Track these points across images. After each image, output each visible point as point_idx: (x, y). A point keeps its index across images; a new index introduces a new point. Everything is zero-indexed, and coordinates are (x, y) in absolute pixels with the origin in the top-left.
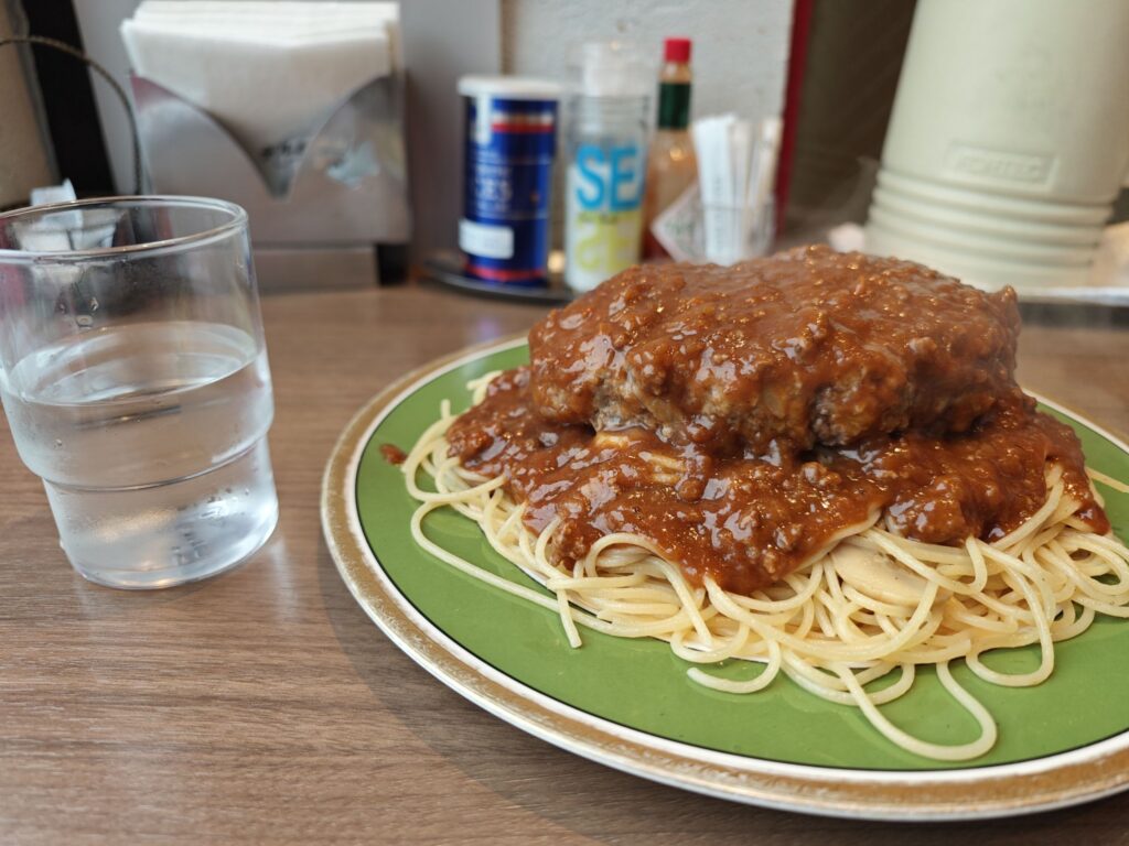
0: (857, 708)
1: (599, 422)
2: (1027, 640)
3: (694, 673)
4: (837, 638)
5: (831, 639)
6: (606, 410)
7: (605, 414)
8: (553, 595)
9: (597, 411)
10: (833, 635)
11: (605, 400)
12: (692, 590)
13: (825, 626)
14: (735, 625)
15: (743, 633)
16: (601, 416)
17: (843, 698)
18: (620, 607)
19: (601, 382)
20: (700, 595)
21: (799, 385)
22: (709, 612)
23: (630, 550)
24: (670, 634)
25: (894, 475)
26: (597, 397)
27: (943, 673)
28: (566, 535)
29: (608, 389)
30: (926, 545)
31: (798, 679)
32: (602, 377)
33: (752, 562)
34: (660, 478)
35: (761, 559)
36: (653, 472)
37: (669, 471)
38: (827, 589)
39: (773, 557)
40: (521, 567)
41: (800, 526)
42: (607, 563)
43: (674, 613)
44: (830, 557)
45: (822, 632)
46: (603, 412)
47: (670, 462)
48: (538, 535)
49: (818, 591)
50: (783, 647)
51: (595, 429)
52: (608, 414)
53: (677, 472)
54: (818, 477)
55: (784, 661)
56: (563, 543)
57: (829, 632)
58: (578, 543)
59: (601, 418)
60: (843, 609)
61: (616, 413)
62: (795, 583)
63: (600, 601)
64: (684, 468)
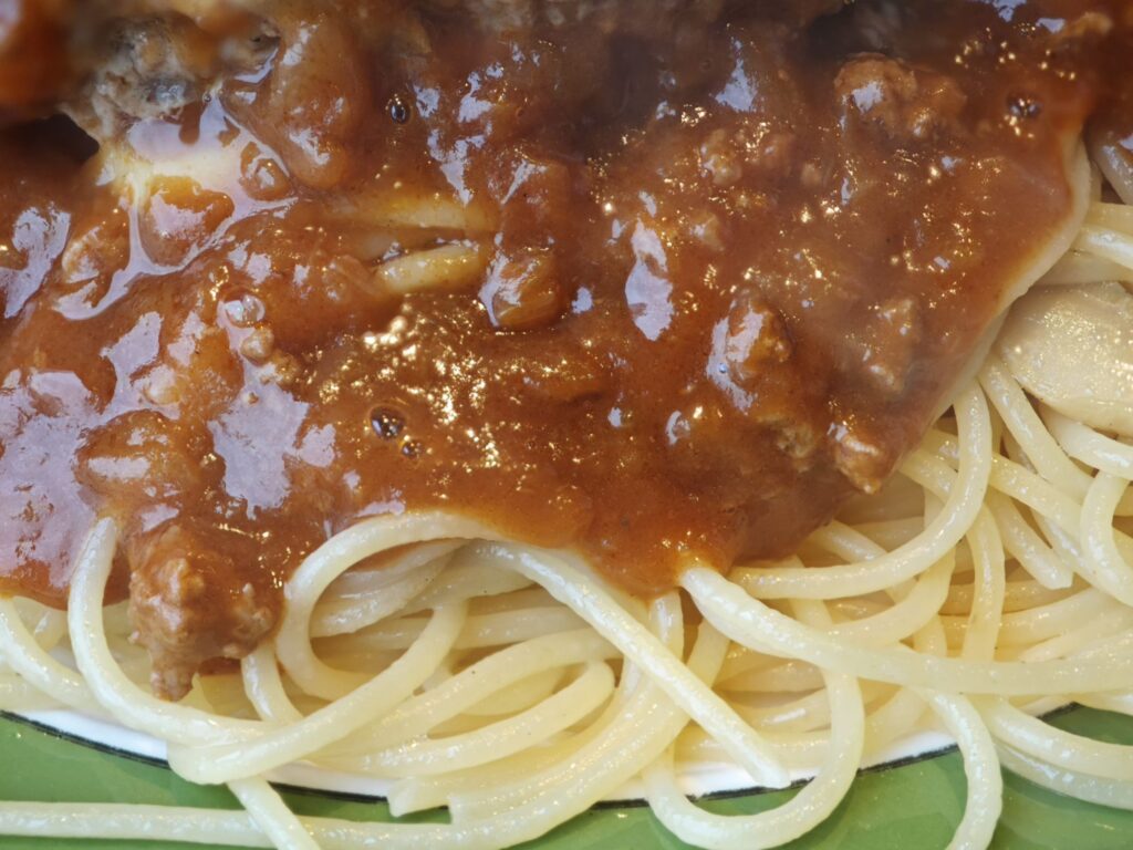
1: (101, 108)
4: (1080, 584)
5: (1062, 594)
6: (118, 67)
7: (122, 83)
8: (222, 797)
9: (88, 78)
10: (1067, 583)
11: (110, 38)
12: (638, 605)
13: (1033, 557)
14: (809, 684)
15: (843, 701)
16: (106, 89)
18: (456, 752)
20: (668, 615)
22: (709, 655)
23: (419, 558)
24: (638, 777)
28: (191, 601)
31: (1048, 777)
33: (804, 468)
34: (407, 272)
35: (825, 453)
36: (377, 262)
37: (426, 241)
38: (1005, 446)
39: (872, 450)
40: (32, 716)
41: (908, 304)
42: (346, 620)
43: (610, 699)
44: (996, 353)
45: (1028, 577)
46: (110, 77)
47: (428, 213)
48: (60, 601)
49: (994, 472)
50: (982, 702)
51: (91, 133)
52: (131, 79)
53: (460, 235)
54: (898, 102)
55: (1001, 744)
56: (189, 628)
57: (1049, 572)
58: (239, 611)
59: (106, 97)
60: (1081, 501)
61: (163, 70)
62: (925, 469)
63: (388, 759)
64: (479, 221)
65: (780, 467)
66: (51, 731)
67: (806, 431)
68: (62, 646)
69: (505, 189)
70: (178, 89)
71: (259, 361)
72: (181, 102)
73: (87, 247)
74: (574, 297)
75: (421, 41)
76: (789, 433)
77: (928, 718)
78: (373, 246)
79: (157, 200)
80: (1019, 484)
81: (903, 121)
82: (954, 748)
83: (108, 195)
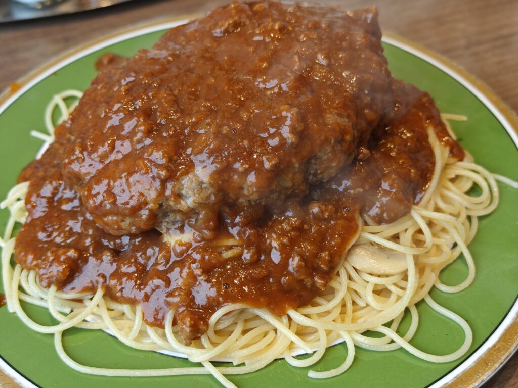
0: (401, 349)
1: (163, 227)
2: (456, 253)
3: (312, 374)
4: (368, 305)
5: (364, 308)
6: (167, 220)
7: (168, 222)
8: (200, 365)
9: (162, 222)
10: (365, 305)
11: (166, 215)
12: (279, 318)
13: (358, 301)
14: (315, 331)
15: (322, 334)
17: (393, 347)
18: (245, 352)
19: (161, 205)
20: (285, 320)
21: (297, 165)
22: (294, 327)
23: (234, 313)
24: (282, 354)
25: (361, 190)
26: (160, 215)
27: (430, 302)
28: (191, 326)
29: (167, 208)
30: (391, 225)
31: (364, 346)
32: (161, 202)
33: (309, 287)
34: (227, 254)
35: (313, 283)
36: (220, 253)
37: (230, 248)
38: (350, 278)
39: (322, 282)
40: (159, 351)
41: (327, 252)
42: (221, 327)
43: (275, 338)
44: (346, 259)
45: (357, 304)
46: (166, 222)
47: (230, 242)
48: (163, 327)
49: (348, 283)
50: (349, 332)
51: (161, 232)
52: (170, 222)
53: (237, 246)
54: (322, 211)
55: (354, 340)
56: (191, 331)
57: (361, 303)
58: (201, 327)
59: (165, 225)
60: (366, 288)
61: (176, 219)
62: (334, 284)
63: (232, 354)
64: (241, 243)
65: (304, 287)
66: (163, 354)
67: (309, 279)
68: (164, 336)
69: (245, 236)
70: (179, 223)
71: (200, 276)
72: (180, 225)
73: (163, 256)
74: (261, 256)
75: (227, 210)
76: (306, 280)
77: (339, 336)
78: (220, 250)
79: (177, 245)
80: (354, 286)
81: (323, 215)
82: (345, 342)
83: (165, 244)
